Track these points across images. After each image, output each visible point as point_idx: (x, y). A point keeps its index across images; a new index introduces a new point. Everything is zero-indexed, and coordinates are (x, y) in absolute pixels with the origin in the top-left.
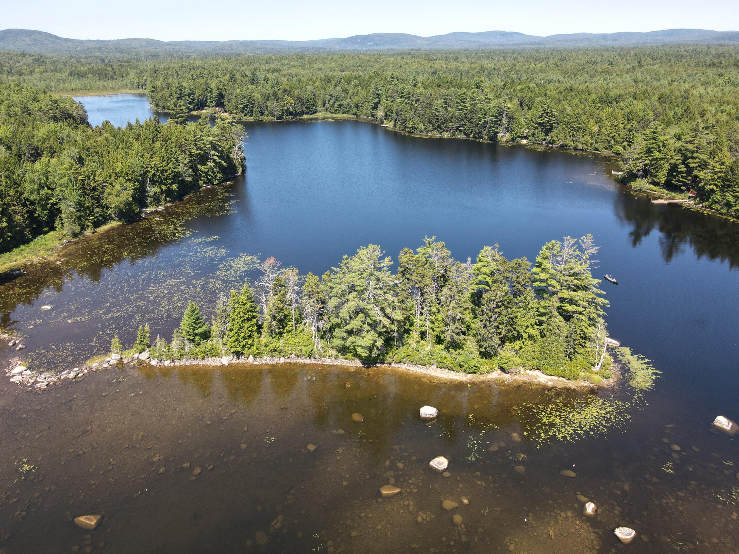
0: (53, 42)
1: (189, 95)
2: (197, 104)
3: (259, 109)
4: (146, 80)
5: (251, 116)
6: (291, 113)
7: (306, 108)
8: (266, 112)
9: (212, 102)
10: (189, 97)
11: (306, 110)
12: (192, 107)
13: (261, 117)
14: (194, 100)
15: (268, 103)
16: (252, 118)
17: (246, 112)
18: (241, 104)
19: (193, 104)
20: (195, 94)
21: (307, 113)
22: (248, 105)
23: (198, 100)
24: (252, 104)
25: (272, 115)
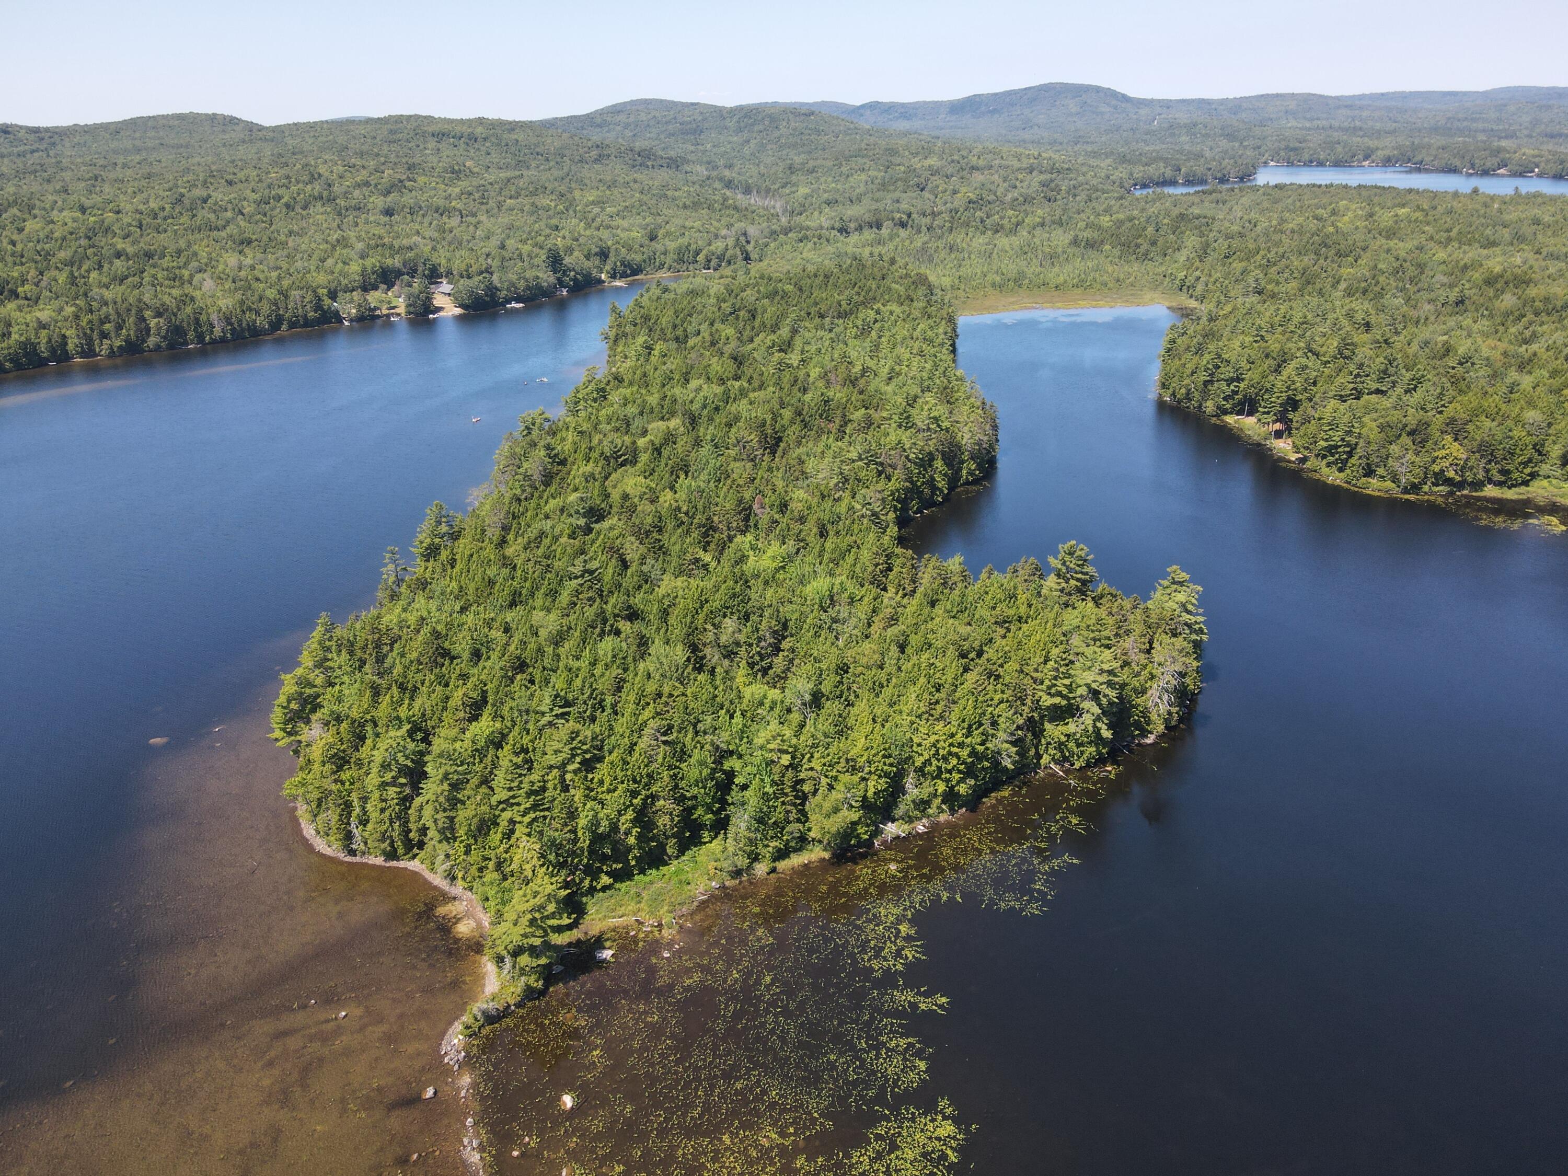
0: (1116, 108)
1: (1230, 381)
2: (1242, 403)
3: (1364, 461)
4: (1198, 278)
5: (1341, 470)
6: (1449, 481)
7: (1500, 472)
8: (1381, 471)
9: (1268, 413)
10: (1228, 385)
11: (1498, 477)
12: (1228, 406)
13: (1364, 480)
14: (1236, 393)
15: (1395, 449)
16: (1342, 475)
17: (1331, 459)
18: (1326, 440)
19: (1231, 402)
20: (1243, 380)
21: (1500, 484)
22: (1337, 447)
23: (1245, 396)
24: (1348, 445)
25: (1395, 479)
